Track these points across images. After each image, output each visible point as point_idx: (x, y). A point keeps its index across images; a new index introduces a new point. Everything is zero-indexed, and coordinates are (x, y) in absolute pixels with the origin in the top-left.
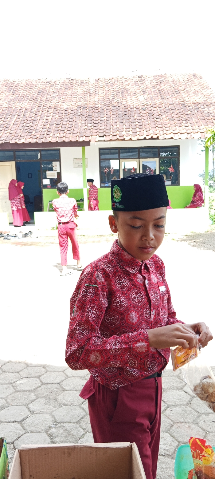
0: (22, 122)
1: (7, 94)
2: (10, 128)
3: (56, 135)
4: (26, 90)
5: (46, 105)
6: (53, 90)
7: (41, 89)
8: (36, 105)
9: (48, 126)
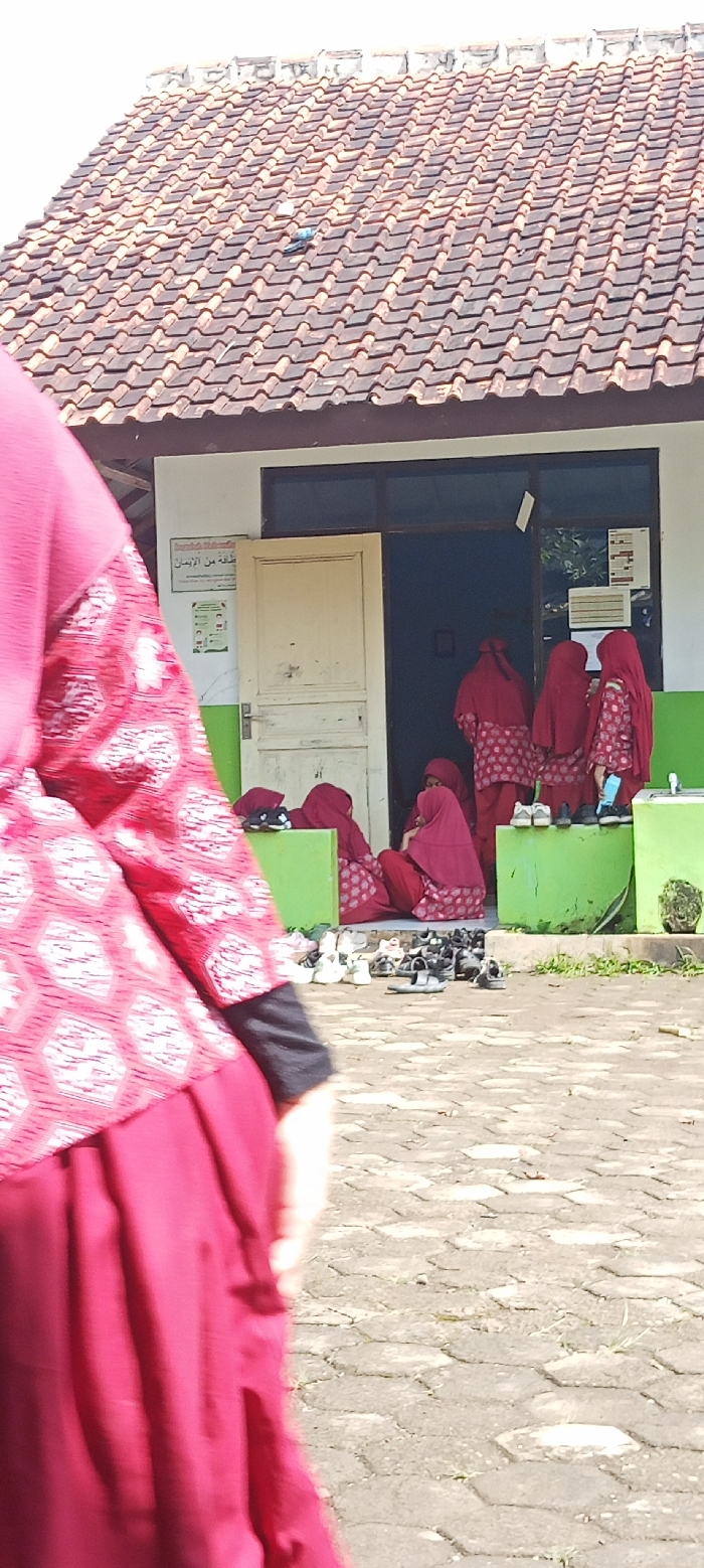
0: (445, 294)
1: (343, 155)
2: (370, 327)
3: (650, 352)
4: (455, 128)
5: (577, 201)
6: (618, 117)
7: (547, 120)
8: (519, 202)
9: (602, 302)
